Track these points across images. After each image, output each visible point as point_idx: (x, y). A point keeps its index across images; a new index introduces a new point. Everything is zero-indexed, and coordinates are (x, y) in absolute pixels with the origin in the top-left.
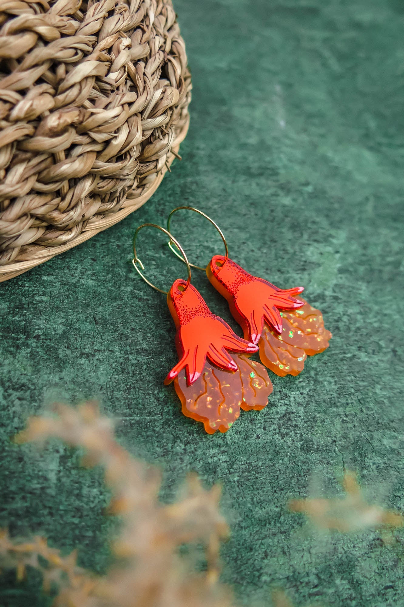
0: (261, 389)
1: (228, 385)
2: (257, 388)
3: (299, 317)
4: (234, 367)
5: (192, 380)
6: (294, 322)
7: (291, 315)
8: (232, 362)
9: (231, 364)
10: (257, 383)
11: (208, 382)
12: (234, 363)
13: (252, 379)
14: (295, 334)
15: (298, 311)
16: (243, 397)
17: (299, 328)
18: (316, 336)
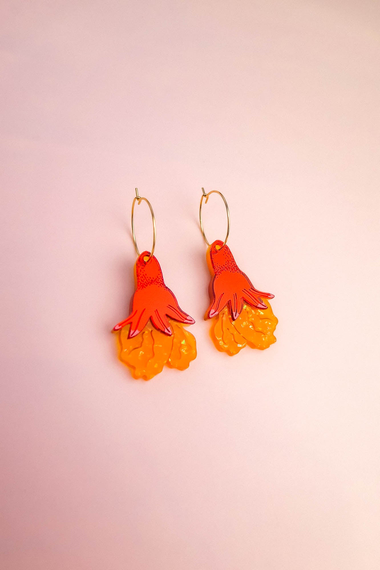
0: (186, 354)
1: (161, 346)
2: (183, 353)
3: (258, 316)
4: (169, 333)
5: (132, 335)
6: (252, 317)
7: (253, 311)
8: (169, 328)
9: (168, 330)
10: (185, 349)
11: (145, 339)
12: (170, 330)
13: (181, 345)
14: (247, 326)
15: (259, 311)
16: (169, 358)
17: (252, 324)
18: (263, 335)
